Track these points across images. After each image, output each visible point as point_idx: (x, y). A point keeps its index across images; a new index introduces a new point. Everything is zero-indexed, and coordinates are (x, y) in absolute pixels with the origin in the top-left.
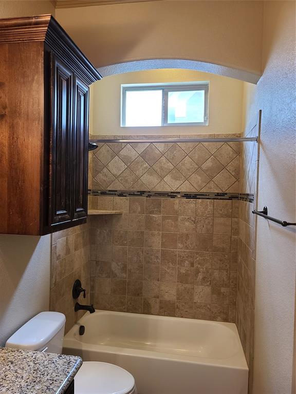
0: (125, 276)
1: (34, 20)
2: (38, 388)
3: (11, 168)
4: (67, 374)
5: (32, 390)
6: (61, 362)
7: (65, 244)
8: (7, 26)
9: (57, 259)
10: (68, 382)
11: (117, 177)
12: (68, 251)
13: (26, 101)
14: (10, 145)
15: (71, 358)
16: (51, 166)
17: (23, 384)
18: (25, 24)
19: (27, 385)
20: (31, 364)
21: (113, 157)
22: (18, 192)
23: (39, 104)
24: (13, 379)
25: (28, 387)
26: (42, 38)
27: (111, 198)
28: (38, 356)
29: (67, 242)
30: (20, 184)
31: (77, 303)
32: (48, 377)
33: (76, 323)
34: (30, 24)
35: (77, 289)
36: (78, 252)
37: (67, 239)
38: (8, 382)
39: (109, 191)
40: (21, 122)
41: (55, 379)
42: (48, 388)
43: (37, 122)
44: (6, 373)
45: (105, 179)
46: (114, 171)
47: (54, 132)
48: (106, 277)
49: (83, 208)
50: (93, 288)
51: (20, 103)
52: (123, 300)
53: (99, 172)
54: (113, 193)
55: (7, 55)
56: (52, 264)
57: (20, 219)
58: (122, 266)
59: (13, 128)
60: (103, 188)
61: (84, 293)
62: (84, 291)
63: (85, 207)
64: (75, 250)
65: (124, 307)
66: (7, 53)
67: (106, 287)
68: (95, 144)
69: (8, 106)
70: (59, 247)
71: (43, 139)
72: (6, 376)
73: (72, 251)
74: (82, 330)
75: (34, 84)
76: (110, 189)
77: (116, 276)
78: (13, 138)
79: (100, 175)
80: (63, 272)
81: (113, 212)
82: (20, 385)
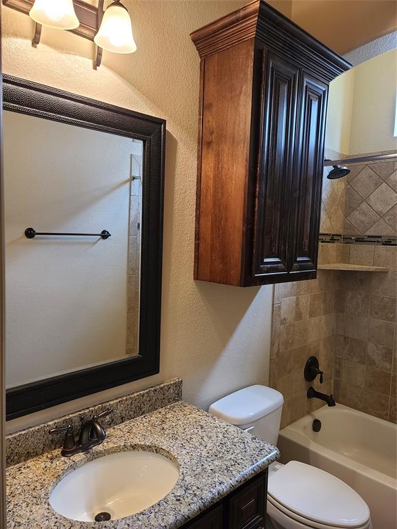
0: (388, 366)
1: (242, 13)
2: (217, 464)
3: (215, 205)
4: (255, 461)
5: (210, 464)
6: (253, 445)
7: (294, 305)
8: (214, 32)
9: (282, 324)
10: (253, 472)
11: (382, 215)
12: (299, 316)
13: (232, 121)
14: (215, 177)
15: (266, 445)
16: (257, 200)
17: (204, 453)
18: (232, 23)
19: (208, 457)
20: (221, 435)
21: (377, 185)
22: (221, 232)
23: (245, 122)
24: (197, 444)
25: (208, 459)
26: (252, 34)
27: (371, 247)
28: (230, 430)
29: (297, 304)
30: (222, 223)
31: (311, 387)
32: (232, 457)
33: (309, 413)
34: (238, 20)
35: (312, 369)
36: (313, 320)
37: (297, 299)
38: (191, 445)
39: (368, 237)
40: (226, 148)
41: (238, 461)
42: (227, 469)
43: (242, 145)
44: (192, 436)
45: (363, 218)
46: (379, 207)
47: (263, 155)
48: (358, 362)
49: (308, 257)
50: (338, 373)
51: (227, 124)
52: (383, 402)
53: (354, 209)
54: (375, 239)
55: (216, 68)
56: (274, 329)
57: (221, 265)
58: (383, 352)
59: (219, 155)
60: (359, 233)
61: (321, 377)
62: (321, 373)
63: (313, 255)
64: (311, 316)
65: (385, 413)
66: (216, 65)
67: (358, 376)
68: (345, 168)
69: (215, 130)
70: (284, 308)
71: (248, 166)
72: (191, 438)
73: (306, 316)
74: (317, 425)
75: (242, 97)
76: (370, 234)
77: (375, 364)
78: (218, 168)
79: (356, 213)
80: (290, 341)
81: (372, 268)
82: (201, 454)
